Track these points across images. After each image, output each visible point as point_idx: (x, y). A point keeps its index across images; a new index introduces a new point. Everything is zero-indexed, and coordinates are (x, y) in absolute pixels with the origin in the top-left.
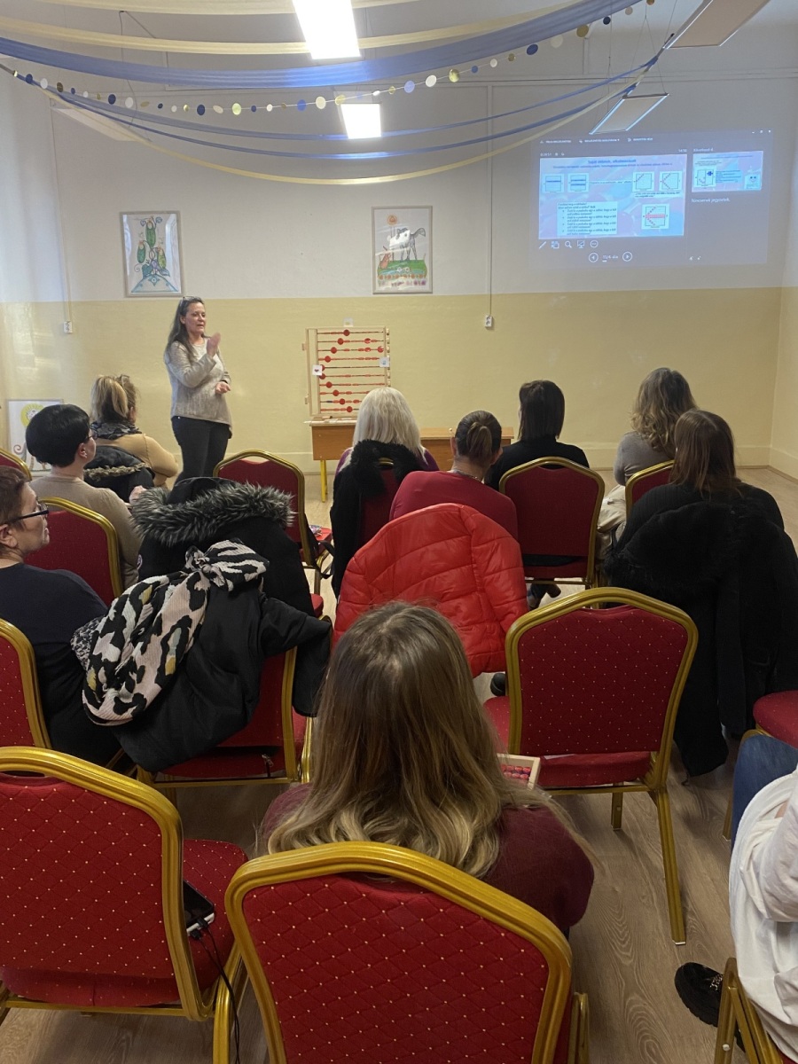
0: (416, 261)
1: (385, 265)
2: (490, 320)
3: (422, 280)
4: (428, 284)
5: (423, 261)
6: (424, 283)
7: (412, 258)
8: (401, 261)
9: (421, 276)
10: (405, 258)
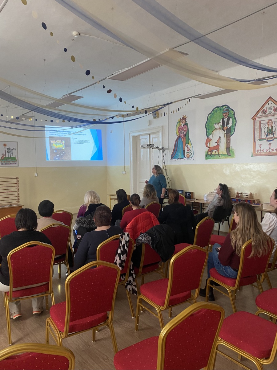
0: (13, 157)
1: (3, 158)
2: (37, 174)
3: (15, 163)
4: (17, 164)
5: (15, 157)
6: (16, 164)
7: (12, 156)
8: (8, 157)
9: (15, 162)
10: (9, 156)
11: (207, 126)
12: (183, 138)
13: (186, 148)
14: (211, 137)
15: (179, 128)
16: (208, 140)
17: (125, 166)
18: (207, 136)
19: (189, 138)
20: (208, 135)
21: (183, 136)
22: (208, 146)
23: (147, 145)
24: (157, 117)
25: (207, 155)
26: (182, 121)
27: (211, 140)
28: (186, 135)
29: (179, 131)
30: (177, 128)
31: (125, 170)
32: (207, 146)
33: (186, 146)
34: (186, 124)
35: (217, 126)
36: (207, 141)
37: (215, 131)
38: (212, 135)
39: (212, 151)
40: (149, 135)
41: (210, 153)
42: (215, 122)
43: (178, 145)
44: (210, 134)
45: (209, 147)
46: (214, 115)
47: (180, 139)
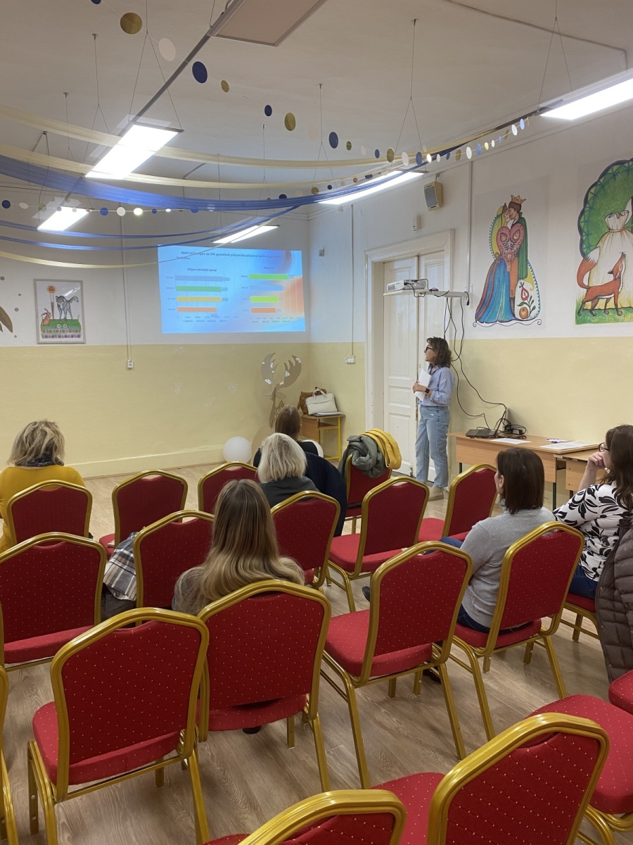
1: (47, 322)
2: (132, 362)
3: (77, 334)
4: (82, 336)
5: (77, 320)
6: (79, 336)
7: (69, 317)
9: (77, 331)
10: (63, 318)
11: (582, 225)
12: (511, 261)
13: (518, 291)
14: (593, 255)
15: (501, 233)
16: (586, 267)
17: (353, 343)
18: (584, 255)
19: (527, 260)
20: (585, 250)
21: (509, 256)
22: (586, 282)
23: (405, 284)
24: (437, 205)
25: (580, 311)
26: (510, 211)
27: (594, 265)
28: (521, 253)
29: (501, 243)
30: (495, 233)
31: (353, 354)
32: (581, 285)
33: (519, 285)
34: (521, 221)
35: (614, 222)
36: (582, 271)
37: (608, 237)
38: (597, 250)
39: (595, 299)
40: (416, 258)
41: (589, 305)
42: (609, 211)
43: (496, 283)
44: (590, 248)
45: (588, 288)
46: (606, 187)
47: (502, 267)
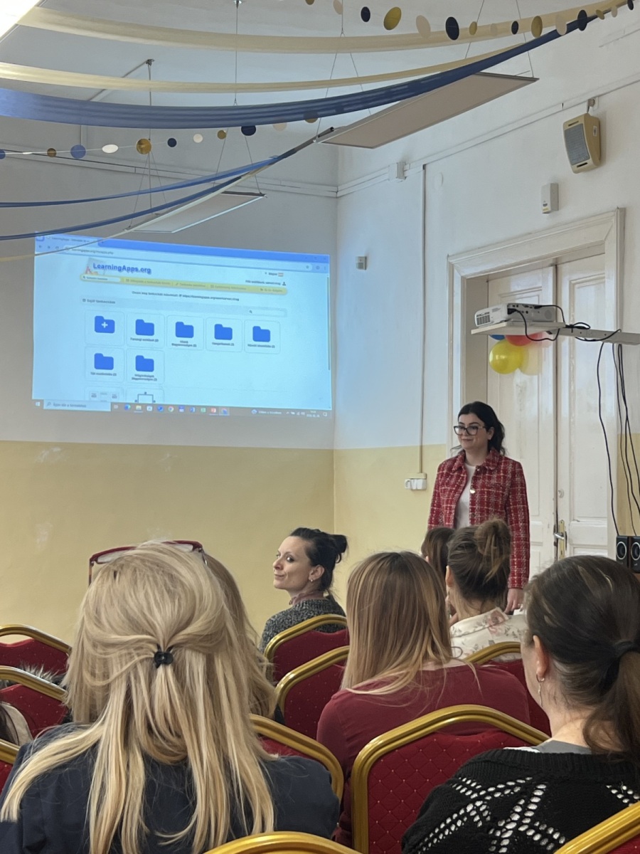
17: (421, 447)
23: (510, 311)
24: (590, 161)
31: (421, 472)
40: (551, 269)
